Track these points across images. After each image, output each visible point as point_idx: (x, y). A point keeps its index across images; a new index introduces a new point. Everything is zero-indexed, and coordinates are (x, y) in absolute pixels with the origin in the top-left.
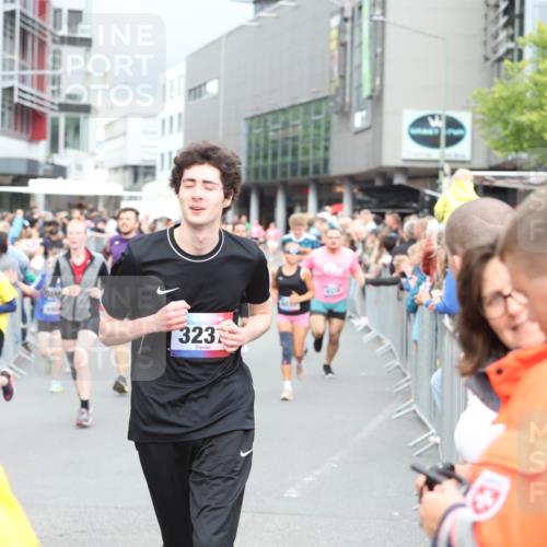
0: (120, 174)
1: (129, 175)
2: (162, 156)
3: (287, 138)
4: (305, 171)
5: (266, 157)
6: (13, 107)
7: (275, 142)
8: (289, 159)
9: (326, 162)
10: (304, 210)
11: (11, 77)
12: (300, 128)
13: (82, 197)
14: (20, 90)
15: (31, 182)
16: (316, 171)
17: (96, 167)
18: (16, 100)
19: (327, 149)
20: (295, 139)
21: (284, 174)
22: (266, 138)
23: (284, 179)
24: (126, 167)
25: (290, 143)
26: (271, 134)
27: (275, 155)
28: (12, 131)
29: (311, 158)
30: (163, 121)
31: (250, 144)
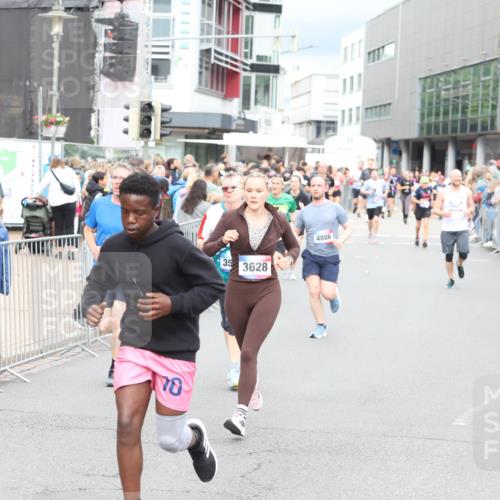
0: (304, 129)
1: (312, 129)
2: (343, 112)
3: (458, 98)
4: (474, 127)
5: (437, 114)
6: (210, 67)
7: (447, 100)
8: (459, 116)
9: (493, 120)
10: (473, 164)
11: (208, 41)
12: (470, 87)
13: (270, 149)
14: (216, 52)
15: (225, 135)
16: (484, 128)
17: (283, 122)
18: (213, 61)
19: (494, 107)
20: (465, 97)
21: (454, 130)
22: (438, 96)
23: (454, 135)
24: (310, 122)
25: (460, 101)
26: (443, 92)
27: (446, 113)
28: (209, 89)
29: (480, 116)
30: (345, 81)
31: (423, 102)
